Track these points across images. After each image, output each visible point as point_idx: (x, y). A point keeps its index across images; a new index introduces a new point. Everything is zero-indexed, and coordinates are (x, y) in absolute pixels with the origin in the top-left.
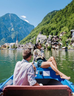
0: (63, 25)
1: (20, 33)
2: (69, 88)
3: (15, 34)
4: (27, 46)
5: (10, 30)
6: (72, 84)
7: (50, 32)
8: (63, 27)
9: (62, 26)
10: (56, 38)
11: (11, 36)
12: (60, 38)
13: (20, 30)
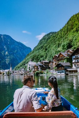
1: (16, 57)
2: (73, 114)
3: (10, 58)
4: (20, 72)
5: (4, 53)
6: (77, 110)
11: (6, 60)
13: (16, 54)
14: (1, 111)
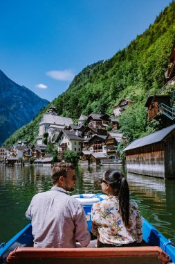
0: (123, 81)
4: (8, 152)
6: (170, 244)
7: (84, 107)
8: (123, 89)
9: (121, 86)
10: (98, 122)
12: (113, 120)
13: (13, 114)
14: (3, 246)
